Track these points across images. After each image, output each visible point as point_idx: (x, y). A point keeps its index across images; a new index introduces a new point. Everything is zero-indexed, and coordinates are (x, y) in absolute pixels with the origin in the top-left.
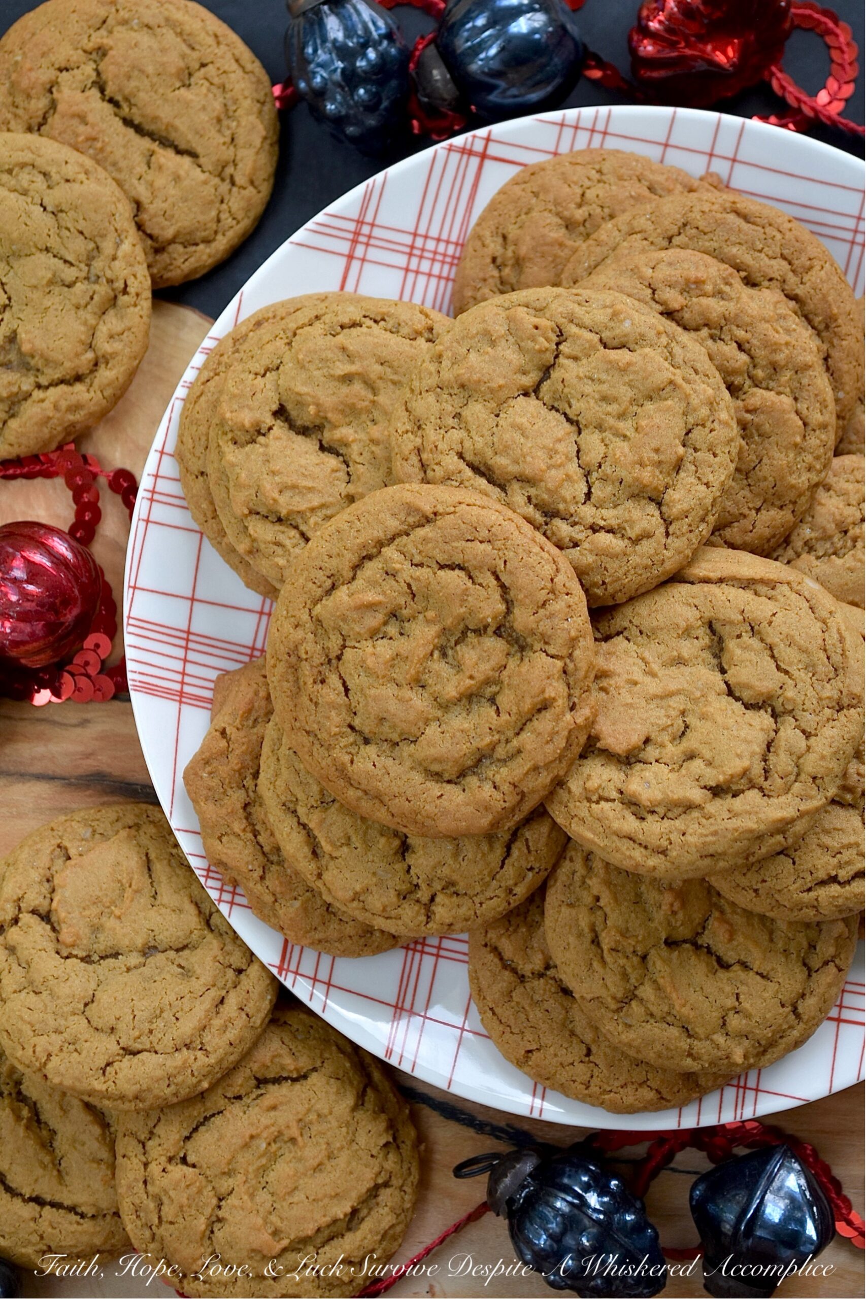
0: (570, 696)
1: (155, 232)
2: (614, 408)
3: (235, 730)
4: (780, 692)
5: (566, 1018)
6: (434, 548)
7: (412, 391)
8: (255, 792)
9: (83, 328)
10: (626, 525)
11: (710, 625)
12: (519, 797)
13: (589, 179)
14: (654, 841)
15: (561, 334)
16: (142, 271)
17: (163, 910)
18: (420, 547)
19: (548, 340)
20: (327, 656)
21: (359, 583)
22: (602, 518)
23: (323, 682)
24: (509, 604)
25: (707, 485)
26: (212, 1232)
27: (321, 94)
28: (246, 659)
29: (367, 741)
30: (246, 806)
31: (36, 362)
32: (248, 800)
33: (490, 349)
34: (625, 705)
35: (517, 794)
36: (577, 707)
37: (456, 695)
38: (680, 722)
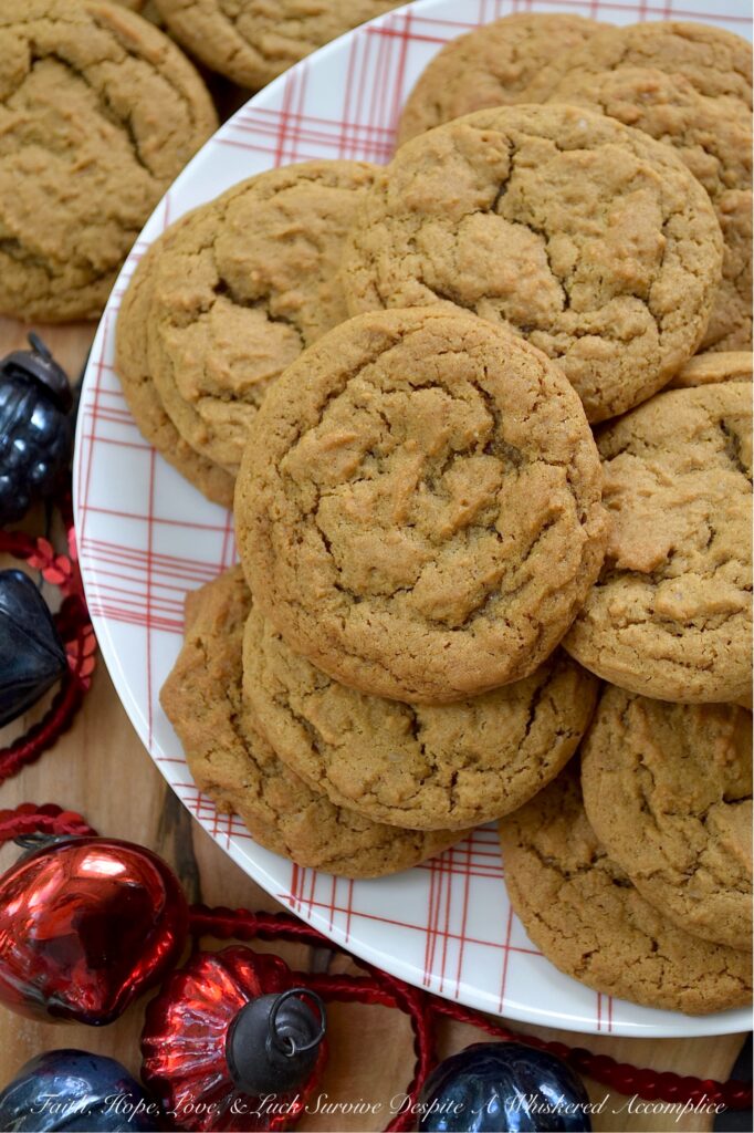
0: (578, 507)
2: (581, 208)
3: (210, 638)
5: (624, 911)
6: (405, 369)
7: (360, 228)
8: (241, 701)
10: (613, 325)
11: (722, 424)
12: (537, 631)
13: (519, 36)
14: (697, 656)
15: (513, 146)
18: (389, 371)
19: (499, 149)
20: (301, 511)
21: (327, 422)
22: (586, 322)
23: (300, 541)
24: (496, 415)
25: (695, 273)
29: (357, 600)
30: (233, 718)
32: (234, 711)
33: (438, 169)
34: (641, 517)
35: (535, 628)
36: (588, 518)
37: (452, 527)
38: (706, 527)
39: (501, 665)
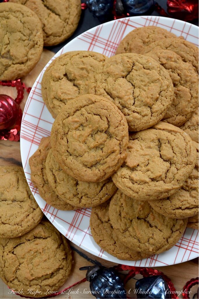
0: (120, 150)
1: (47, 32)
2: (144, 83)
3: (43, 150)
4: (173, 158)
5: (111, 234)
6: (93, 110)
7: (96, 73)
8: (45, 166)
9: (25, 51)
10: (142, 112)
11: (159, 140)
12: (104, 174)
13: (151, 32)
14: (135, 190)
15: (134, 64)
16: (42, 40)
17: (19, 192)
18: (90, 109)
19: (130, 64)
20: (64, 133)
21: (75, 116)
22: (136, 109)
23: (62, 139)
24: (109, 126)
25: (163, 105)
26: (17, 272)
27: (91, 4)
29: (71, 155)
30: (42, 169)
31: (13, 58)
32: (43, 167)
33: (116, 65)
34: (135, 156)
35: (104, 173)
36: (122, 153)
37: (93, 146)
38: (147, 162)
39: (95, 178)
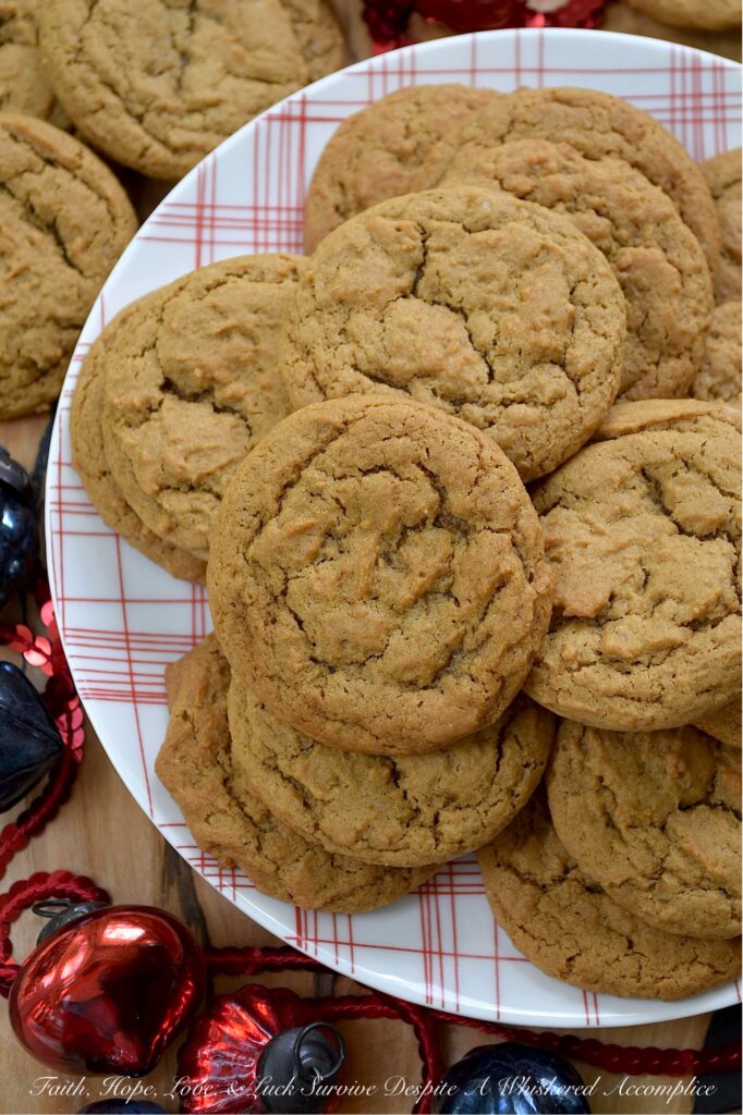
0: (525, 567)
2: (494, 285)
3: (195, 710)
4: (731, 516)
5: (599, 916)
6: (353, 456)
7: (292, 322)
8: (231, 765)
10: (536, 392)
11: (643, 472)
12: (499, 684)
13: (409, 112)
14: (646, 690)
15: (424, 231)
18: (339, 459)
19: (413, 238)
20: (272, 594)
21: (287, 512)
22: (511, 392)
23: (274, 621)
24: (441, 491)
25: (605, 336)
28: (189, 648)
29: (332, 670)
30: (225, 782)
32: (226, 775)
33: (359, 261)
34: (582, 567)
35: (498, 681)
36: (535, 577)
37: (413, 597)
38: (640, 570)
39: (471, 717)
